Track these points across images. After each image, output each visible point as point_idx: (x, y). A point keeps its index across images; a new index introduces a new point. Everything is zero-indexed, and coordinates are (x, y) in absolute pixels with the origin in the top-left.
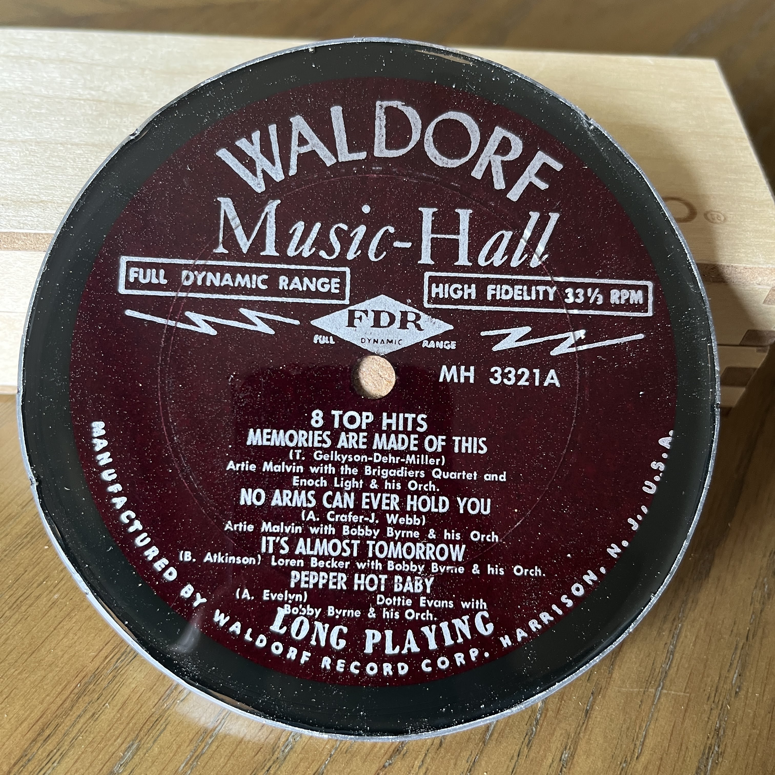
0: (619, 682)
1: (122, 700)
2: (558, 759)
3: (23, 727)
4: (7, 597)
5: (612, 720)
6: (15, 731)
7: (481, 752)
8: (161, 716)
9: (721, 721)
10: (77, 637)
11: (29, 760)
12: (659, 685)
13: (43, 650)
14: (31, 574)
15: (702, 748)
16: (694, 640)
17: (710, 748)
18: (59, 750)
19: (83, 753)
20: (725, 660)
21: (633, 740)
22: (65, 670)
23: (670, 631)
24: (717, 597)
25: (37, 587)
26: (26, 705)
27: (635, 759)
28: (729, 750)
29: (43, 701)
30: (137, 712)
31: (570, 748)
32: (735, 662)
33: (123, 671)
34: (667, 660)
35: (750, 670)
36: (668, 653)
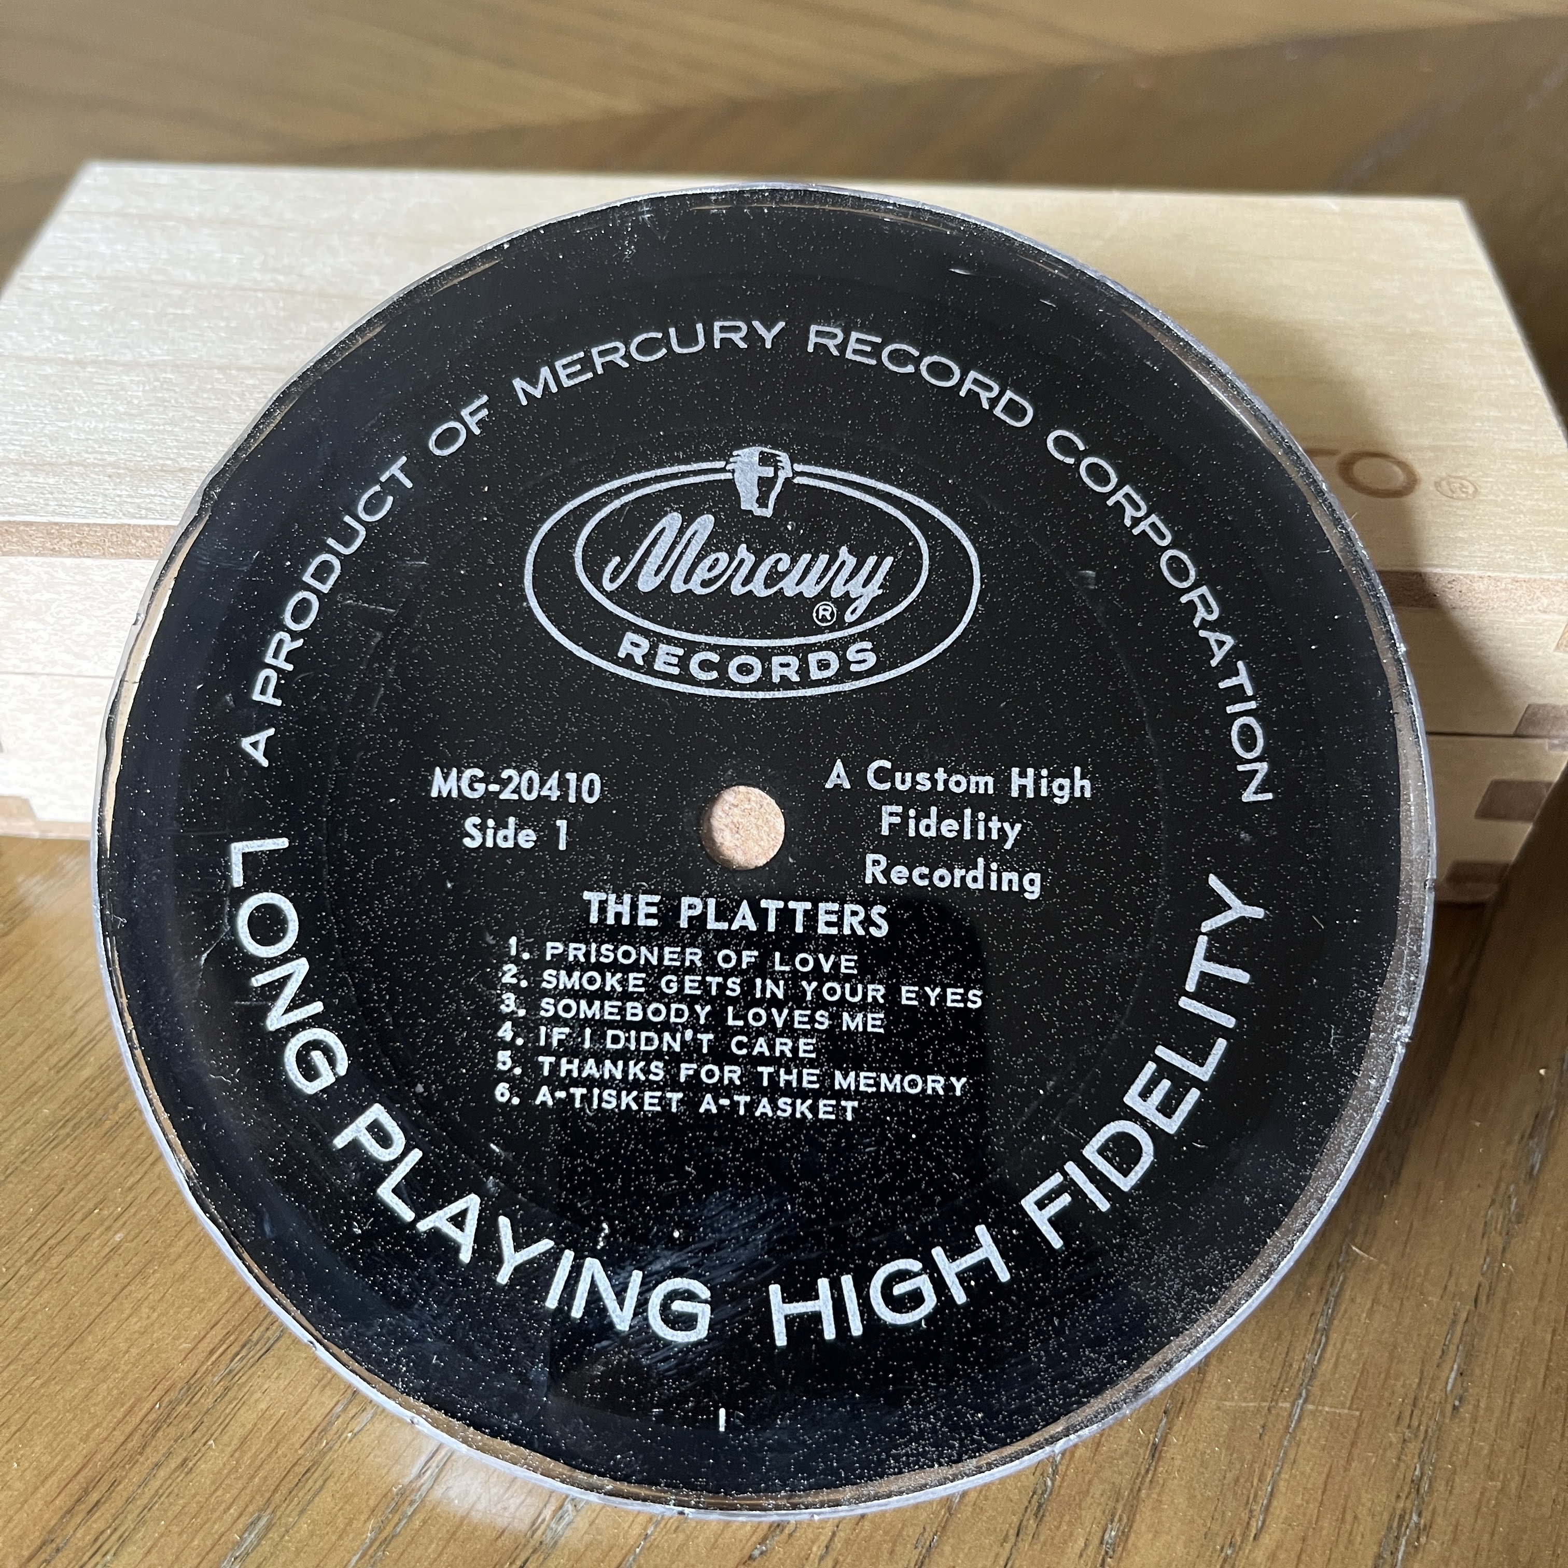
0: (1219, 1389)
1: (241, 1432)
2: (1096, 1541)
3: (47, 1486)
4: (24, 1239)
5: (1204, 1464)
6: (32, 1493)
7: (944, 1527)
8: (316, 1463)
9: (1423, 1464)
10: (156, 1314)
11: (58, 1550)
12: (1300, 1395)
13: (90, 1338)
14: (71, 1195)
15: (1386, 1516)
16: (1369, 1305)
17: (1402, 1517)
18: (115, 1529)
19: (162, 1536)
20: (1432, 1345)
21: (1247, 1503)
22: (131, 1377)
23: (1322, 1289)
24: (1415, 1223)
25: (83, 1220)
26: (55, 1445)
27: (1251, 1538)
28: (1439, 1520)
29: (88, 1436)
30: (269, 1456)
31: (1120, 1520)
32: (1453, 1348)
33: (244, 1379)
34: (1315, 1346)
35: (1483, 1365)
36: (1317, 1330)
